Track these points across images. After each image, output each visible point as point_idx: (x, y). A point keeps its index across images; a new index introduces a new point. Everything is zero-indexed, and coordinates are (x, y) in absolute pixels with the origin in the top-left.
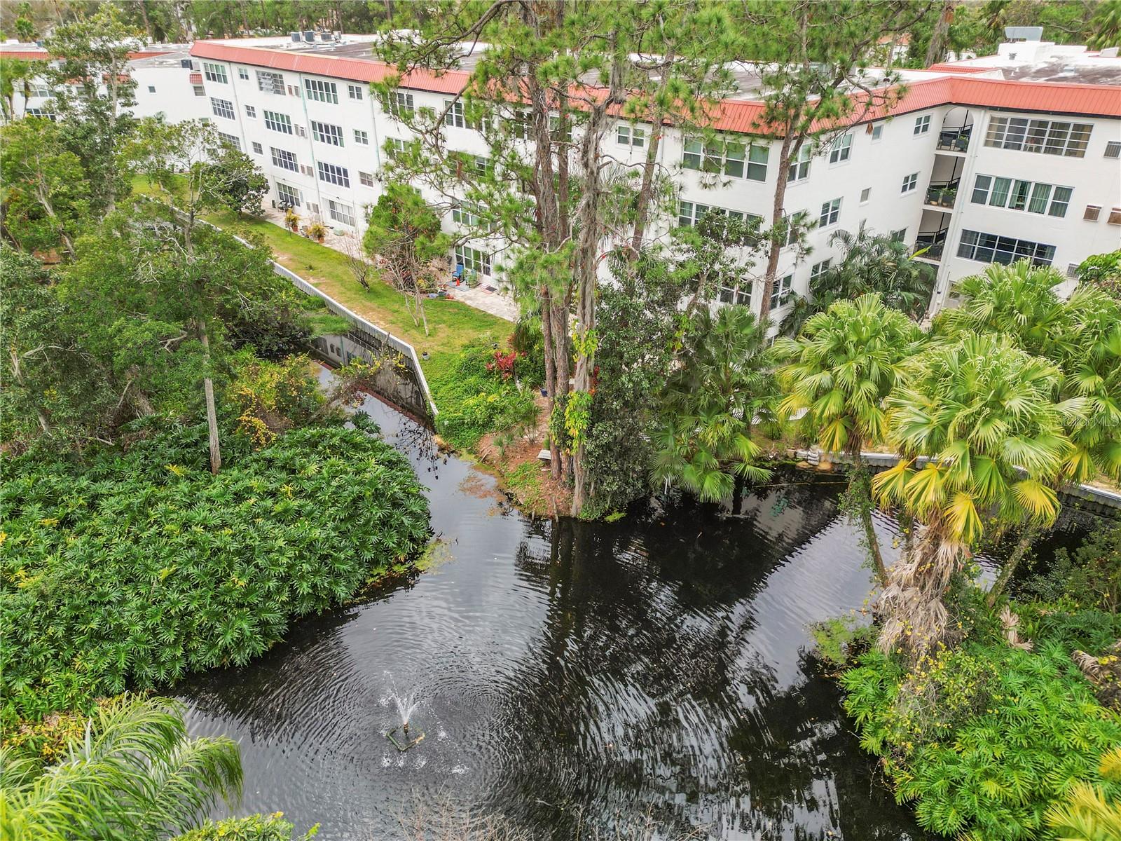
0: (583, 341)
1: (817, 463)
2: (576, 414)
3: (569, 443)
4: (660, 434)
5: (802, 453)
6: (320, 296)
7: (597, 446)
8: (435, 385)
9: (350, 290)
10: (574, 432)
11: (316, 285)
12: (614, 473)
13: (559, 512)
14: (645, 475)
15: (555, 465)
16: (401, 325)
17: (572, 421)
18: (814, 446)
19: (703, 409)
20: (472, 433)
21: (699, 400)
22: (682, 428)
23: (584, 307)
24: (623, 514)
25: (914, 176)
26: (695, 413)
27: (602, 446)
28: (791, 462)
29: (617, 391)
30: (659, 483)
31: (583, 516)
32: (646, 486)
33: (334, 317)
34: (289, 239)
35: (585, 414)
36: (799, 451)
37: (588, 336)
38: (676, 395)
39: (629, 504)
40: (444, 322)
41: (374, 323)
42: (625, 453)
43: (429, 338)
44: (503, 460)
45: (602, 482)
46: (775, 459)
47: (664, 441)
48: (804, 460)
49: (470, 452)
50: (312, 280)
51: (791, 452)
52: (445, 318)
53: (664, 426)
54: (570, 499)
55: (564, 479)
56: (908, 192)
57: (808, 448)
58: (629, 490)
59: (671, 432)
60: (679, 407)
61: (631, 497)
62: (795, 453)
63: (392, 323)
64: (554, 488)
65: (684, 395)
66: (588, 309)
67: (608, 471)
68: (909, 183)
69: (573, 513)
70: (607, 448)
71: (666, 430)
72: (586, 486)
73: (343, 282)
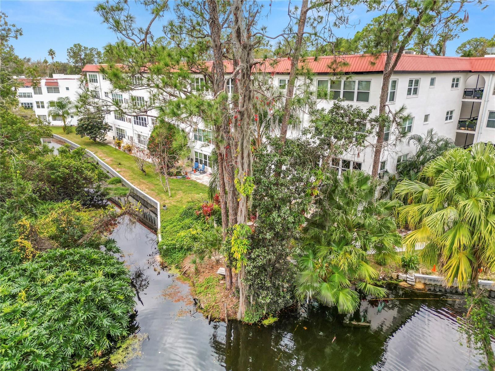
0: (242, 184)
1: (413, 283)
2: (239, 241)
3: (234, 263)
4: (303, 258)
5: (402, 276)
6: (119, 177)
7: (254, 267)
8: (165, 224)
9: (135, 174)
10: (237, 256)
11: (118, 172)
12: (268, 289)
13: (228, 316)
14: (292, 290)
15: (228, 279)
16: (157, 191)
17: (236, 246)
18: (410, 271)
19: (334, 241)
20: (180, 255)
21: (331, 235)
22: (319, 254)
23: (243, 158)
24: (276, 319)
25: (452, 112)
26: (329, 244)
27: (259, 267)
28: (395, 282)
29: (270, 224)
30: (302, 296)
31: (246, 320)
32: (293, 297)
33: (124, 188)
34: (115, 152)
35: (245, 241)
36: (400, 274)
37: (246, 180)
38: (314, 231)
39: (281, 310)
40: (181, 190)
41: (142, 190)
42: (276, 273)
43: (171, 198)
44: (196, 274)
45: (258, 296)
46: (384, 279)
47: (305, 264)
48: (404, 280)
49: (177, 267)
50: (118, 170)
51: (394, 275)
52: (183, 188)
53: (305, 253)
54: (237, 306)
55: (234, 290)
56: (448, 121)
57: (406, 272)
58: (280, 301)
59: (311, 257)
60: (317, 239)
61: (282, 306)
62: (398, 276)
63: (152, 190)
64: (227, 297)
65: (320, 231)
66: (246, 160)
67: (262, 287)
68: (449, 115)
69: (239, 317)
70: (262, 268)
71: (307, 256)
72: (247, 298)
73: (133, 171)
